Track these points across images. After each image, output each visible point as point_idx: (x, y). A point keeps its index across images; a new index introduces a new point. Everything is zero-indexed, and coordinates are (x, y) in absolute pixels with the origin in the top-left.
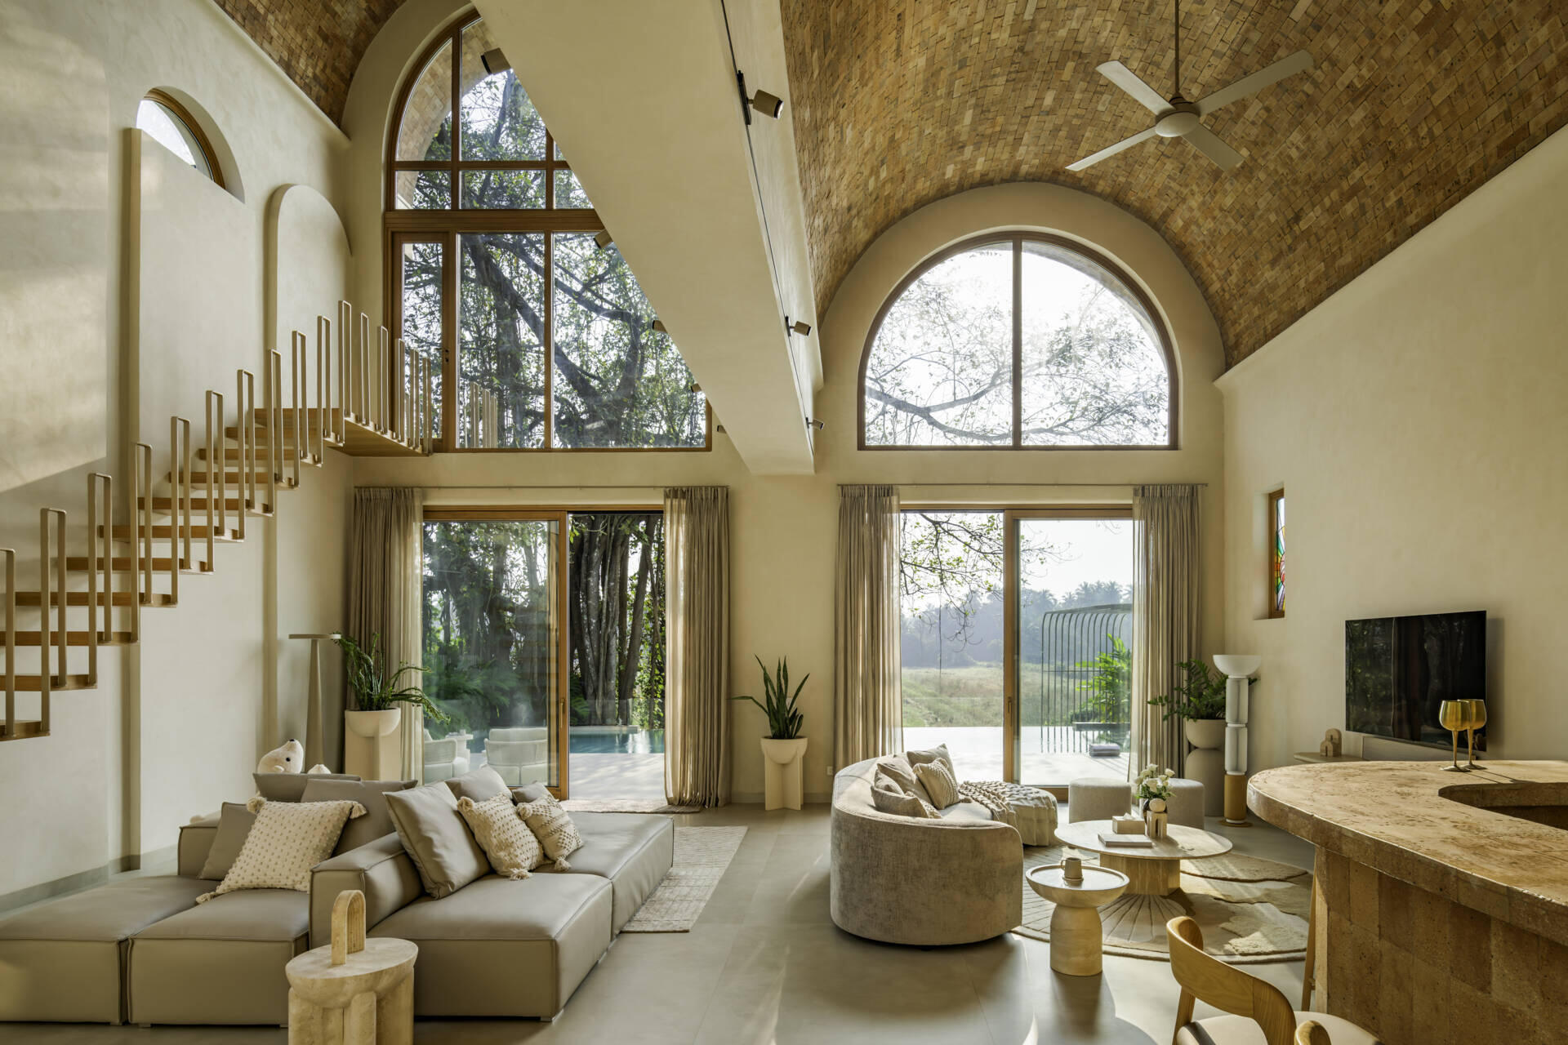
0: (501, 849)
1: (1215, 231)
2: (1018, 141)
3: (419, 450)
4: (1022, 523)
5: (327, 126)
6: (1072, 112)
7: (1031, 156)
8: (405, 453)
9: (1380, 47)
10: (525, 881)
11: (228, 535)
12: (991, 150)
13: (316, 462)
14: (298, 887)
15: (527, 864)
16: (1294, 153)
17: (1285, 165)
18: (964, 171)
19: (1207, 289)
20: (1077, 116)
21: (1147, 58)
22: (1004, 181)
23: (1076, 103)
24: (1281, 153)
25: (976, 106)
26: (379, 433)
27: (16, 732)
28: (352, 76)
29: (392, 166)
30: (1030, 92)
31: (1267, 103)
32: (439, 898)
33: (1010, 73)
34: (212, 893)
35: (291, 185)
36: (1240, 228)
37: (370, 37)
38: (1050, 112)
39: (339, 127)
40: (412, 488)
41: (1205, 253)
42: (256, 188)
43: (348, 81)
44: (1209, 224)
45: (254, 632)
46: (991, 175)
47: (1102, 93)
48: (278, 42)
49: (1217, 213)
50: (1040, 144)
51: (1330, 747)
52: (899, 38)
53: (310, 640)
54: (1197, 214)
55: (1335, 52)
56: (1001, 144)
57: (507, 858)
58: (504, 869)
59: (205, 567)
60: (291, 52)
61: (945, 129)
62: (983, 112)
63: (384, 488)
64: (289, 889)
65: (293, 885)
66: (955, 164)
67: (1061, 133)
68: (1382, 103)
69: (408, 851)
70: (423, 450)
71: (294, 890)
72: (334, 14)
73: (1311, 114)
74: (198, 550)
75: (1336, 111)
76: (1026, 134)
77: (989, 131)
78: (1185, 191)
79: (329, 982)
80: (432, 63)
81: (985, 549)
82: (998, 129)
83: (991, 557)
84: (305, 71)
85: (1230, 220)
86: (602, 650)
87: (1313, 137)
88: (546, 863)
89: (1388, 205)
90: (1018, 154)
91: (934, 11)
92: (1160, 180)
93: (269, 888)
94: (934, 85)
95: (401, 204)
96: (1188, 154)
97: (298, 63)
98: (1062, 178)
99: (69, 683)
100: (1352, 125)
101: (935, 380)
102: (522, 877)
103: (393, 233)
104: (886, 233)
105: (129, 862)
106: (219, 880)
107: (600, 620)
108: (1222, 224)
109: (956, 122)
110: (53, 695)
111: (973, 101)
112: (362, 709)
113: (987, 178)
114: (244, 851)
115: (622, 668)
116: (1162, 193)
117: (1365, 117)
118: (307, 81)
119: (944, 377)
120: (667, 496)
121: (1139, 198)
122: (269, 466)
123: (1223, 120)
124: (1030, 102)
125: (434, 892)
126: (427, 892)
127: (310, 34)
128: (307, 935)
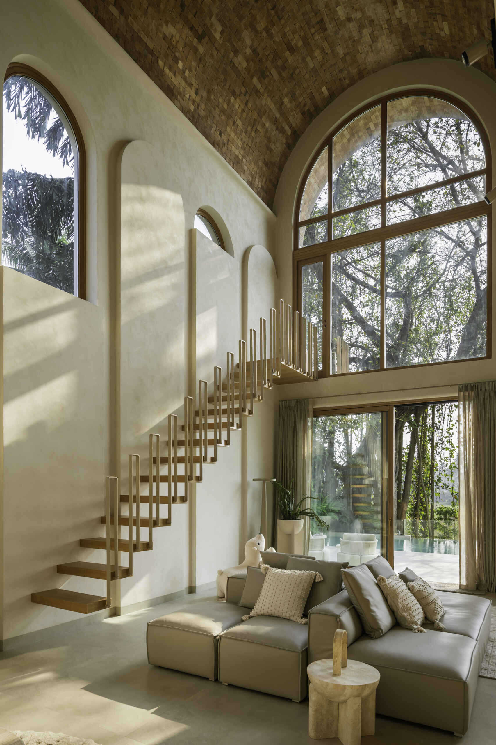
0: (405, 611)
3: (312, 378)
5: (266, 211)
8: (305, 380)
10: (423, 634)
11: (235, 427)
13: (269, 387)
14: (292, 618)
15: (419, 622)
26: (295, 369)
27: (160, 523)
28: (278, 182)
29: (297, 225)
32: (375, 639)
34: (249, 615)
35: (254, 246)
39: (271, 210)
40: (308, 399)
42: (238, 249)
43: (275, 186)
45: (237, 477)
48: (247, 172)
53: (262, 482)
57: (409, 617)
58: (407, 624)
59: (227, 443)
60: (252, 176)
63: (293, 400)
64: (287, 619)
65: (290, 617)
69: (356, 606)
70: (314, 377)
71: (290, 620)
72: (271, 151)
74: (224, 434)
79: (337, 687)
84: (258, 185)
88: (429, 623)
93: (277, 617)
95: (300, 245)
97: (255, 181)
99: (178, 500)
102: (419, 631)
103: (298, 262)
105: (191, 590)
106: (251, 609)
110: (173, 506)
112: (285, 519)
115: (399, 501)
118: (259, 190)
120: (460, 390)
122: (240, 392)
125: (372, 634)
126: (367, 633)
127: (260, 164)
128: (306, 650)
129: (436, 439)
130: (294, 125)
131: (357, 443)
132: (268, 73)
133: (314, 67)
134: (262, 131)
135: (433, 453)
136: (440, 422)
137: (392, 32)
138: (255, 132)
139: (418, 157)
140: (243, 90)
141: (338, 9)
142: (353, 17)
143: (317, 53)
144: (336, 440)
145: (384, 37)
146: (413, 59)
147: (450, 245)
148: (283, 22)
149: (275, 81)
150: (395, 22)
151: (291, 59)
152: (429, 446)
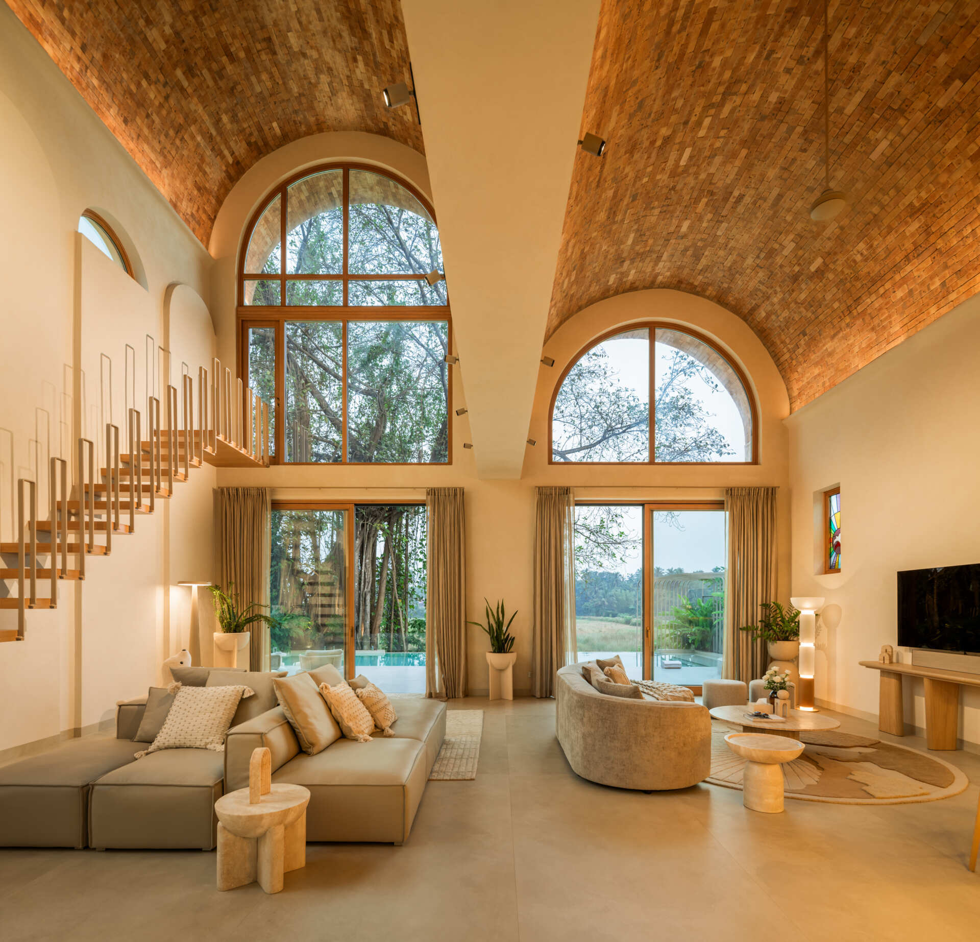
0: (351, 720)
1: (789, 318)
2: (659, 258)
3: (261, 463)
4: (656, 514)
6: (699, 237)
7: (666, 269)
8: (253, 464)
9: (938, 175)
10: (368, 743)
11: (142, 509)
12: (641, 264)
13: (199, 464)
15: (366, 731)
16: (858, 258)
17: (850, 267)
18: (621, 279)
19: (779, 359)
20: (702, 240)
21: (758, 195)
22: (645, 288)
23: (702, 229)
24: (848, 259)
25: (638, 230)
26: (237, 449)
28: (215, 217)
29: (242, 277)
30: (674, 220)
31: (842, 223)
32: (314, 755)
33: (663, 206)
34: (146, 751)
35: (179, 284)
36: (809, 314)
37: (227, 191)
38: (684, 236)
40: (266, 488)
41: (780, 334)
42: (156, 283)
43: (213, 220)
44: (786, 314)
46: (637, 283)
47: (722, 222)
49: (793, 305)
50: (673, 260)
51: (887, 658)
52: (601, 171)
54: (777, 307)
55: (901, 182)
56: (648, 259)
57: (355, 727)
58: (352, 735)
59: (131, 529)
60: (177, 197)
61: (615, 247)
62: (641, 235)
63: (237, 488)
65: (205, 745)
66: (617, 274)
67: (688, 253)
68: (934, 216)
69: (290, 720)
70: (263, 463)
72: (205, 173)
73: (876, 229)
74: (124, 518)
75: (897, 224)
76: (665, 253)
77: (642, 250)
78: (770, 291)
79: (251, 818)
80: (266, 212)
81: (599, 540)
82: (648, 248)
83: (602, 545)
84: (186, 209)
85: (802, 309)
86: (361, 602)
87: (874, 246)
88: (378, 731)
89: (932, 288)
90: (657, 268)
91: (626, 153)
92: (752, 285)
93: (187, 748)
94: (614, 212)
95: (247, 302)
96: (776, 264)
97: (182, 204)
98: (683, 286)
99: (38, 603)
100: (908, 234)
101: (567, 435)
102: (366, 740)
103: (243, 321)
104: (567, 322)
105: (76, 733)
106: (150, 742)
107: (360, 584)
108: (795, 313)
109: (622, 243)
111: (635, 227)
112: (224, 632)
113: (635, 286)
114: (167, 721)
115: (373, 613)
116: (752, 295)
117: (919, 227)
118: (188, 217)
119: (573, 432)
120: (428, 494)
121: (736, 299)
122: (170, 465)
123: (806, 238)
124: (672, 229)
125: (309, 750)
126: (304, 750)
127: (189, 183)
128: (222, 781)
129: (410, 549)
130: (237, 154)
131: (327, 550)
132: (199, 73)
133: (261, 93)
134: (191, 144)
135: (406, 563)
136: (413, 532)
137: (353, 92)
138: (181, 140)
139: (390, 251)
140: (161, 78)
141: (289, 34)
142: (308, 54)
143: (264, 77)
144: (302, 546)
145: (345, 94)
146: (377, 133)
147: (423, 352)
148: (217, 15)
149: (208, 87)
150: (356, 83)
151: (230, 68)
152: (403, 557)
